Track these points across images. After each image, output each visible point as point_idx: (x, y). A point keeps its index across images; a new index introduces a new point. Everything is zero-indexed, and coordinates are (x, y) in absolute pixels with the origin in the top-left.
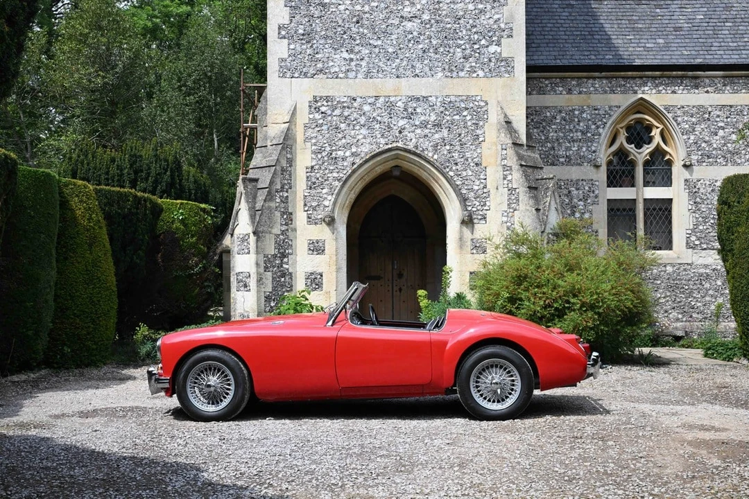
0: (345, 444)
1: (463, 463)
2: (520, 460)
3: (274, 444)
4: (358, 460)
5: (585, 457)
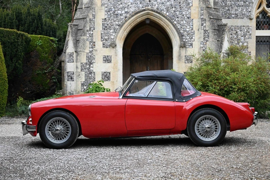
0: (113, 154)
2: (196, 162)
4: (118, 161)
5: (228, 161)
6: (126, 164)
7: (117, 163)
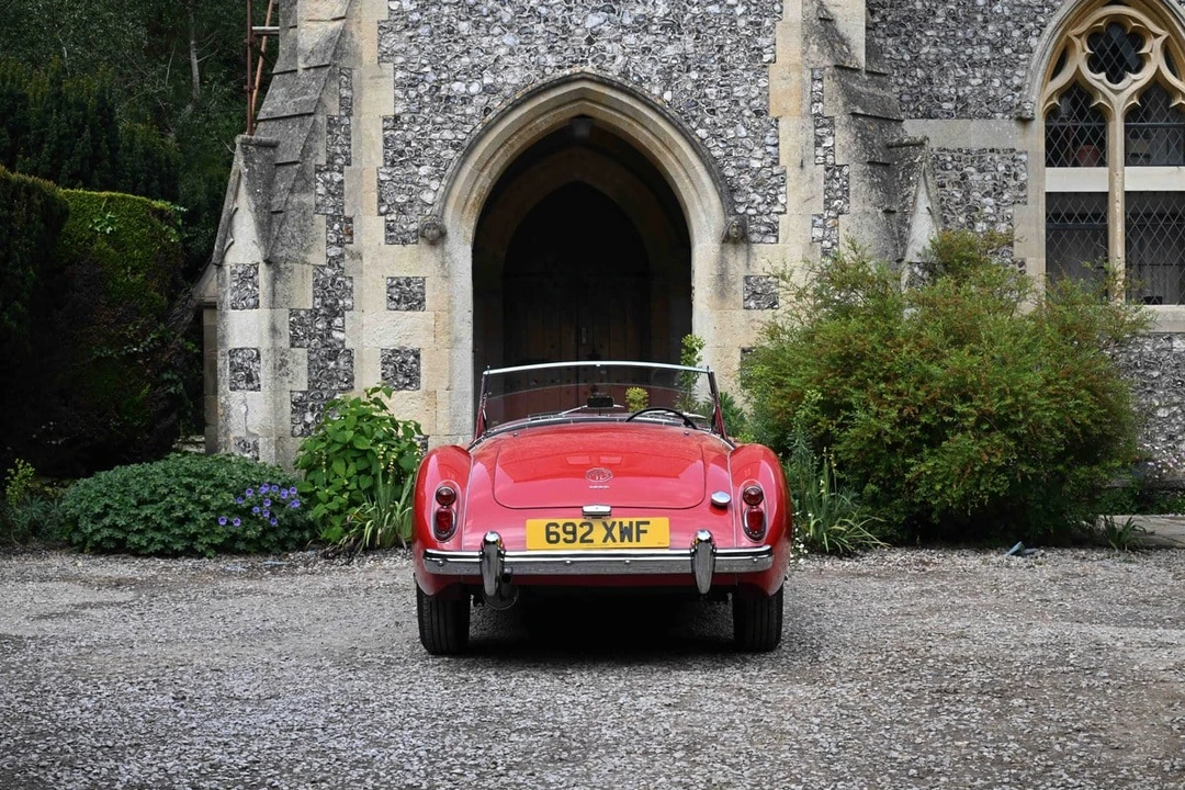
0: (445, 707)
1: (695, 743)
2: (818, 736)
3: (292, 707)
4: (470, 737)
5: (958, 730)
6: (507, 750)
7: (465, 747)
